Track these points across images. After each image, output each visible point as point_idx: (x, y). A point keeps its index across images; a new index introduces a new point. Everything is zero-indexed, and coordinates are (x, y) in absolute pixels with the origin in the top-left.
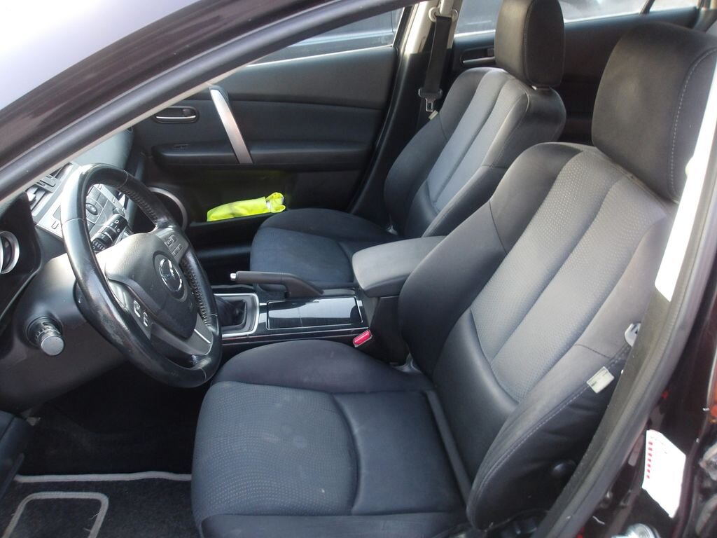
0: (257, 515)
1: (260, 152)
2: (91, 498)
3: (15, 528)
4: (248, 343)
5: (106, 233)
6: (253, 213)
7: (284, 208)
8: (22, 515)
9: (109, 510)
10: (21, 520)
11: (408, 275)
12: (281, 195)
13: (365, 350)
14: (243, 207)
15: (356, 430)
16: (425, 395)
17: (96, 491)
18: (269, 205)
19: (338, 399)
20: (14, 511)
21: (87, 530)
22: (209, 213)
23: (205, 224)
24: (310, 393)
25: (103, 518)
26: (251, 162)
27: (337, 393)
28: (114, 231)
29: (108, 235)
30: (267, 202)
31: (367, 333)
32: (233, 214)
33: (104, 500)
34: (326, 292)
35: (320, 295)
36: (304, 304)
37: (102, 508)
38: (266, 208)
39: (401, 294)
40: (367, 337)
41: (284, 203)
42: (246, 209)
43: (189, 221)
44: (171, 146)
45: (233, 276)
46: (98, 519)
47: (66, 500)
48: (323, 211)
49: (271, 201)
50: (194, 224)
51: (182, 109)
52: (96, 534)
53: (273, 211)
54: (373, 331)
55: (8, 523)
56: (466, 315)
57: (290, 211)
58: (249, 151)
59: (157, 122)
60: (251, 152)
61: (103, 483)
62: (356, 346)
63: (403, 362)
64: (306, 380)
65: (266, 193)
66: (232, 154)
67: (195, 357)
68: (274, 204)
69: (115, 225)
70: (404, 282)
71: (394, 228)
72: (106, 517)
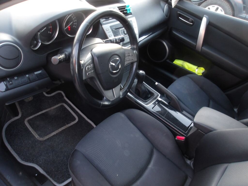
0: (91, 163)
1: (205, 49)
2: (75, 116)
3: (54, 109)
4: (142, 108)
5: (114, 40)
6: (189, 70)
7: (201, 74)
8: (58, 107)
9: (75, 123)
10: (57, 108)
11: (215, 130)
12: (204, 70)
13: (178, 143)
14: (187, 65)
15: (150, 166)
16: (186, 178)
17: (77, 116)
18: (197, 70)
19: (155, 150)
20: (57, 104)
21: (66, 124)
22: (176, 60)
23: (171, 63)
24: (146, 140)
25: (72, 124)
26: (200, 50)
27: (155, 148)
28: (118, 41)
29: (115, 41)
30: (197, 68)
31: (184, 138)
32: (182, 65)
33: (77, 120)
34: (184, 112)
35: (181, 111)
36: (172, 110)
37: (75, 121)
38: (195, 71)
39: (207, 134)
40: (182, 139)
41: (203, 73)
42: (188, 67)
43: (167, 59)
44: (177, 30)
45: (157, 83)
46: (71, 123)
47: (69, 112)
48: (214, 85)
49: (198, 69)
50: (168, 61)
51: (189, 19)
52: (67, 127)
53: (196, 73)
54: (187, 139)
55: (53, 106)
56: (226, 165)
57: (203, 77)
58: (202, 47)
59: (178, 19)
60: (203, 48)
61: (80, 115)
62: (176, 139)
63: (190, 159)
64: (149, 135)
65: (199, 65)
66: (195, 44)
67: (105, 98)
68: (199, 71)
69: (119, 39)
70: (212, 131)
71: (238, 110)
72: (73, 125)
